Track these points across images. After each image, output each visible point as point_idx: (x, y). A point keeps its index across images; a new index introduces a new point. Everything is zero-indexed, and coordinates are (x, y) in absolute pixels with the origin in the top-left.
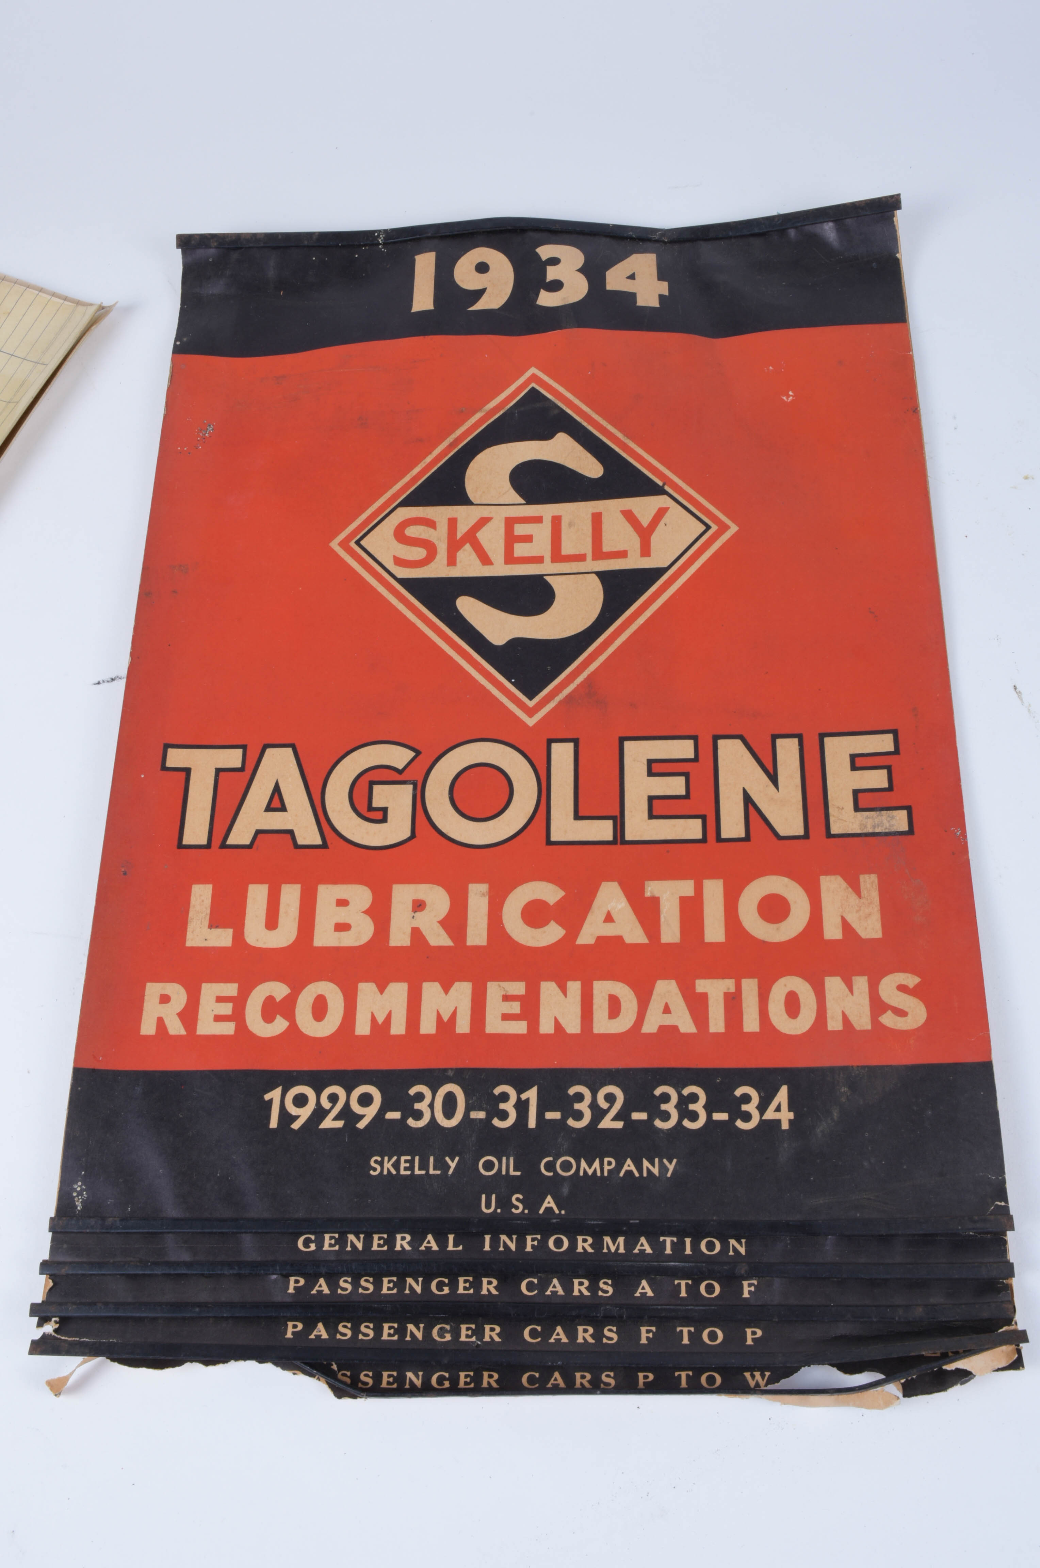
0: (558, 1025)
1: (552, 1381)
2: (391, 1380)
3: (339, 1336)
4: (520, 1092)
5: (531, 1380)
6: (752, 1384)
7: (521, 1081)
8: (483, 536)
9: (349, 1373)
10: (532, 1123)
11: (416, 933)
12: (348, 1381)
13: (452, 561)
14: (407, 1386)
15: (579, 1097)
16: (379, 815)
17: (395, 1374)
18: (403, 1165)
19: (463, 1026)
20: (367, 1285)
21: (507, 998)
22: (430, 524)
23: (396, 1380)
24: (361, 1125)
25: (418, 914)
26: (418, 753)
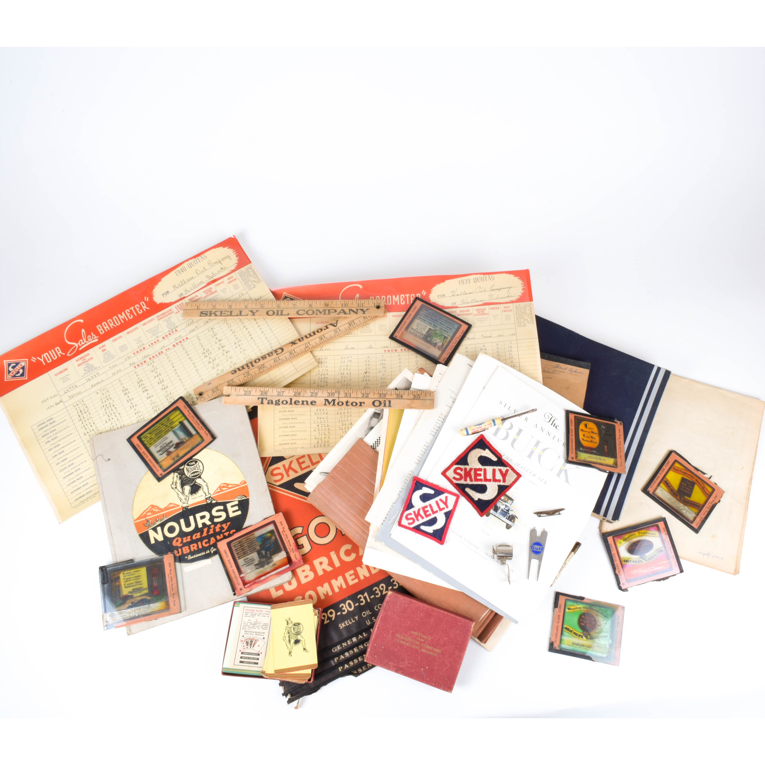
0: (364, 576)
3: (351, 665)
4: (363, 595)
7: (362, 592)
8: (293, 466)
9: (356, 671)
10: (369, 600)
11: (324, 570)
12: (357, 673)
13: (288, 476)
14: (369, 667)
15: (376, 590)
16: (302, 546)
18: (346, 623)
19: (344, 586)
20: (351, 652)
21: (351, 575)
22: (279, 468)
24: (333, 619)
25: (322, 565)
26: (303, 527)
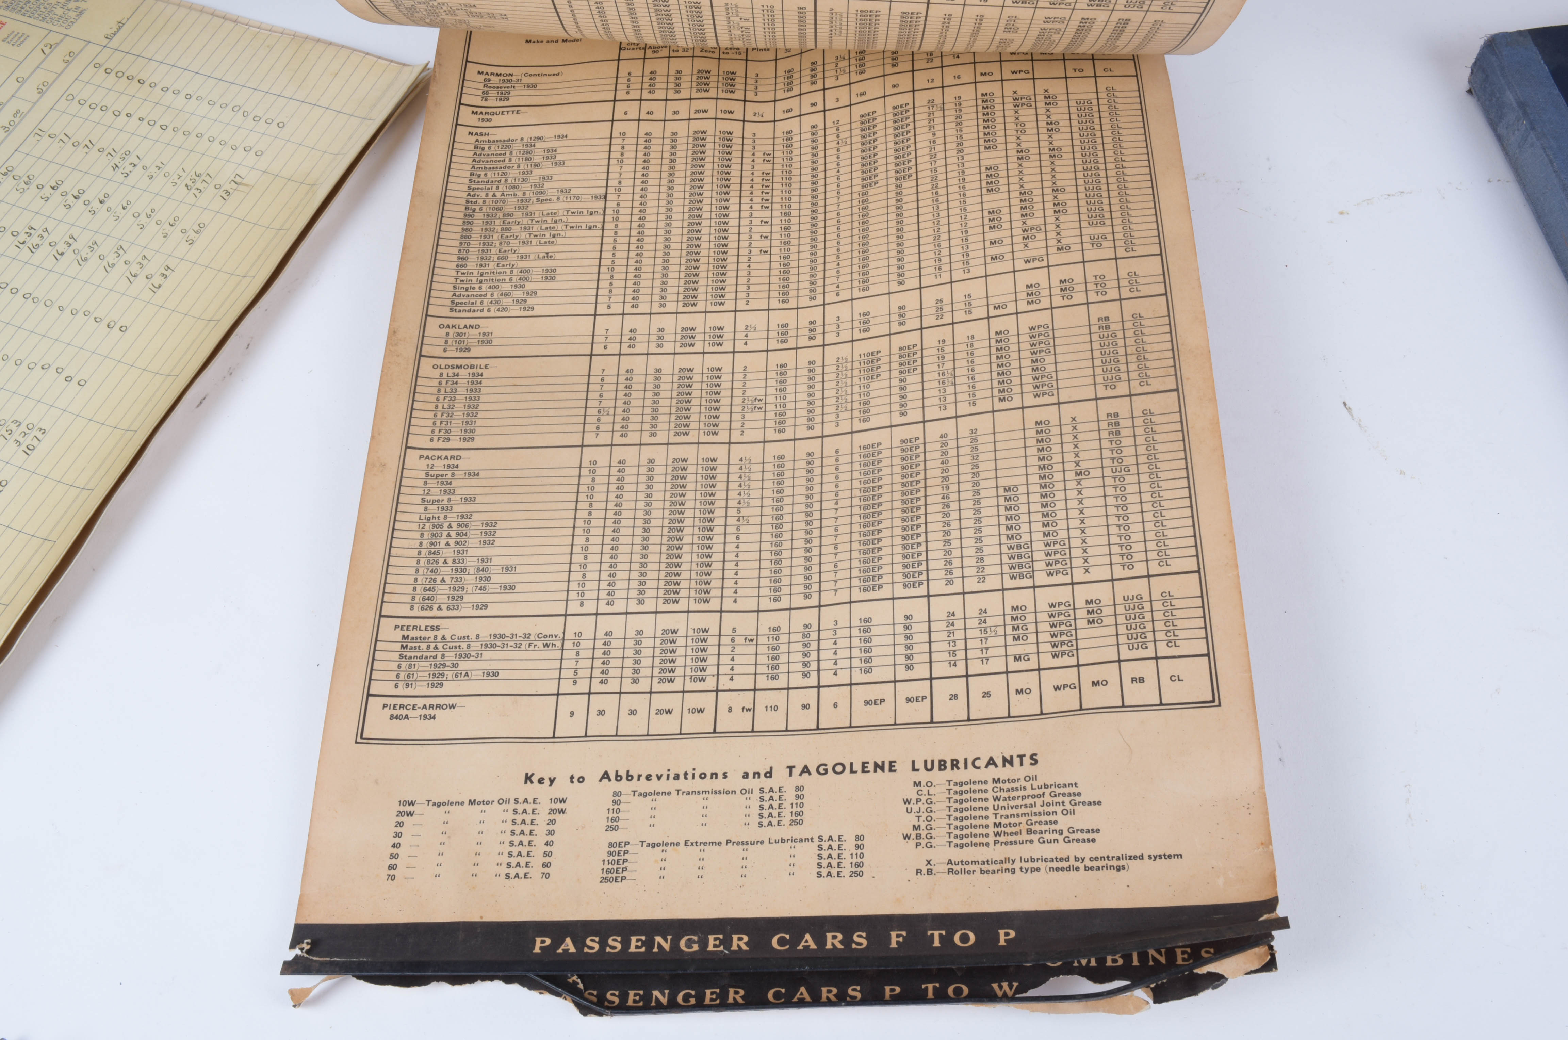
1: (798, 996)
2: (637, 998)
5: (777, 995)
6: (1000, 993)
9: (595, 993)
12: (595, 999)
14: (653, 1004)
17: (641, 992)
23: (642, 998)
